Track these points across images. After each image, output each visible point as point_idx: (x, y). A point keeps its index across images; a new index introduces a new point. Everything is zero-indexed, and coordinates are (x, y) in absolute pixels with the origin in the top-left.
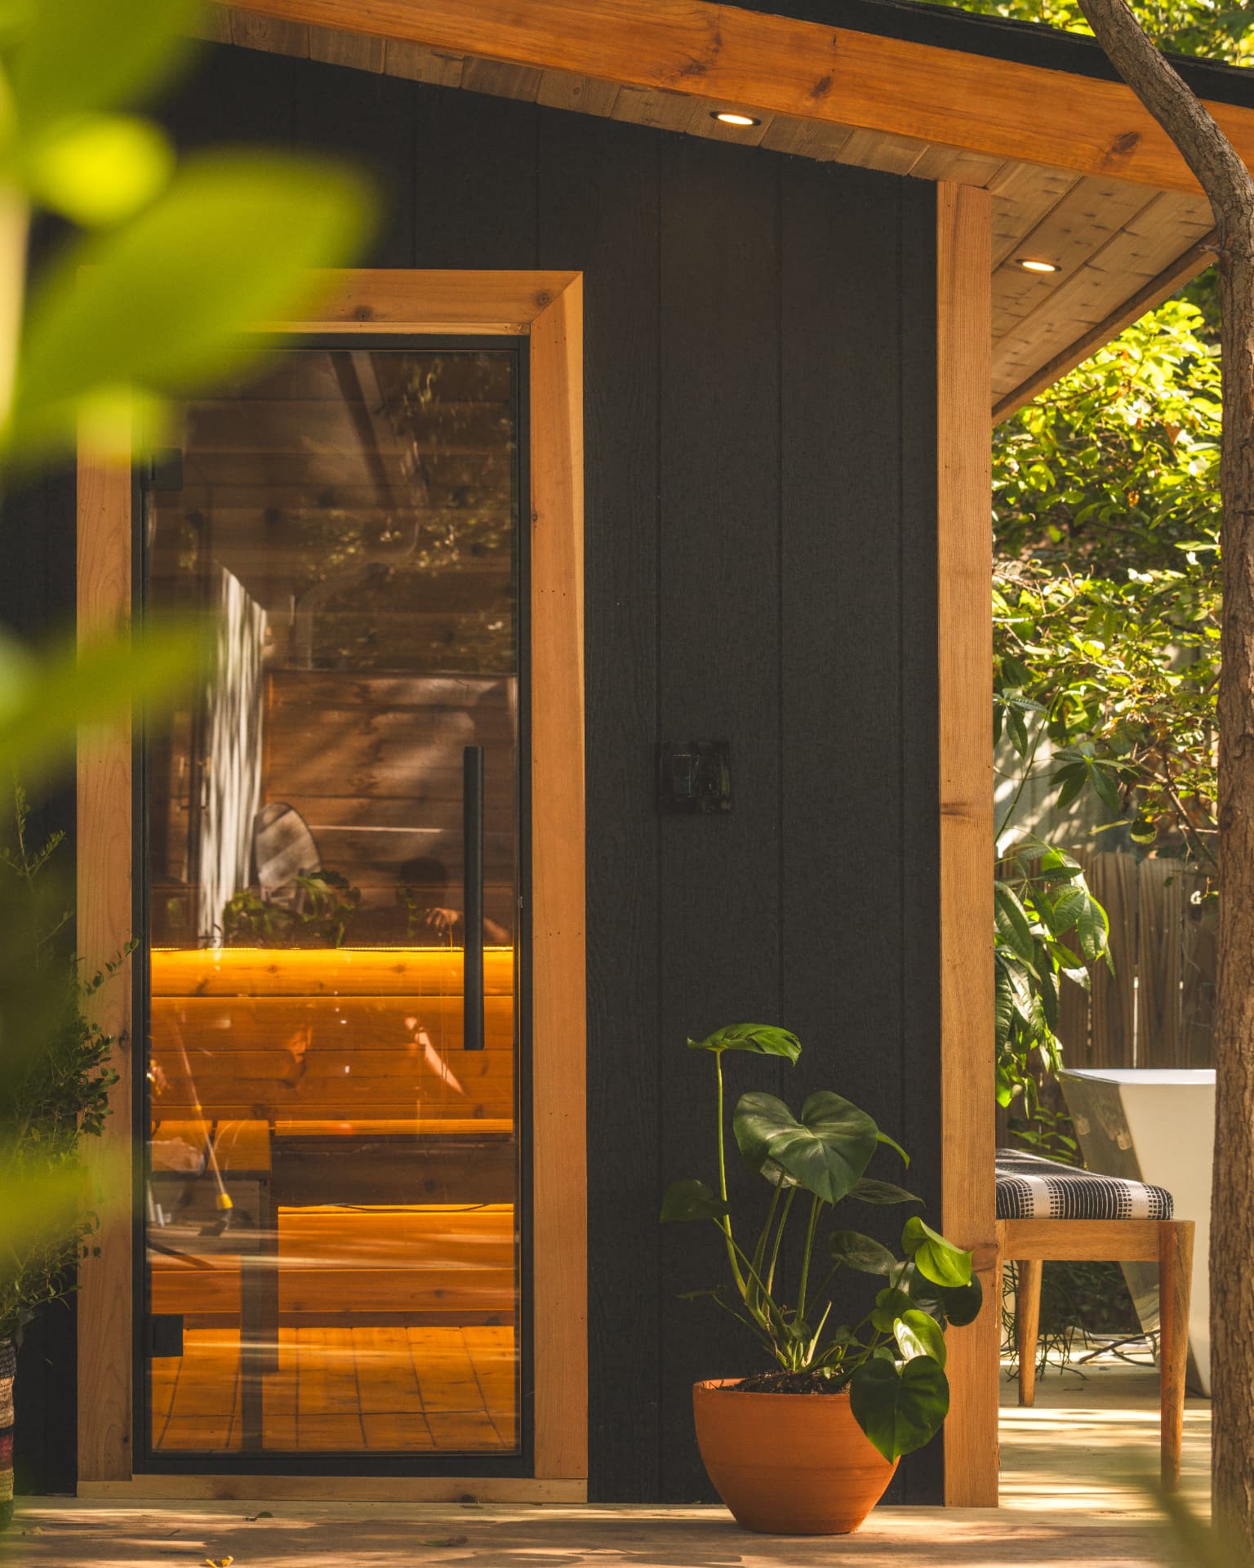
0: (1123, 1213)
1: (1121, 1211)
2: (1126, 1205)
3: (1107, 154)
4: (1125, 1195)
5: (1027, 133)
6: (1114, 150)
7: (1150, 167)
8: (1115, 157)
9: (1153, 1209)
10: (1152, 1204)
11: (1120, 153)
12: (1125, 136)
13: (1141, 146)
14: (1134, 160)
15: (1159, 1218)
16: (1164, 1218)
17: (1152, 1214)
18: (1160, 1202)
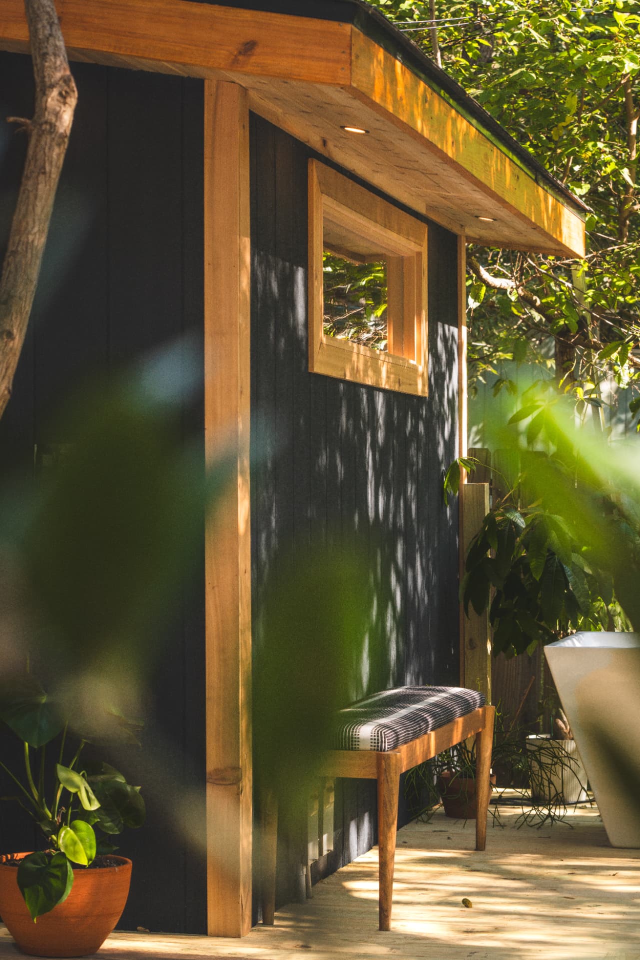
0: (354, 746)
1: (352, 745)
2: (355, 741)
3: (236, 56)
4: (355, 735)
5: (183, 46)
6: (240, 53)
7: (264, 63)
8: (241, 58)
9: (373, 744)
10: (373, 741)
11: (244, 55)
12: (248, 43)
13: (258, 50)
14: (253, 59)
15: (378, 750)
16: (381, 750)
17: (373, 748)
18: (378, 740)
